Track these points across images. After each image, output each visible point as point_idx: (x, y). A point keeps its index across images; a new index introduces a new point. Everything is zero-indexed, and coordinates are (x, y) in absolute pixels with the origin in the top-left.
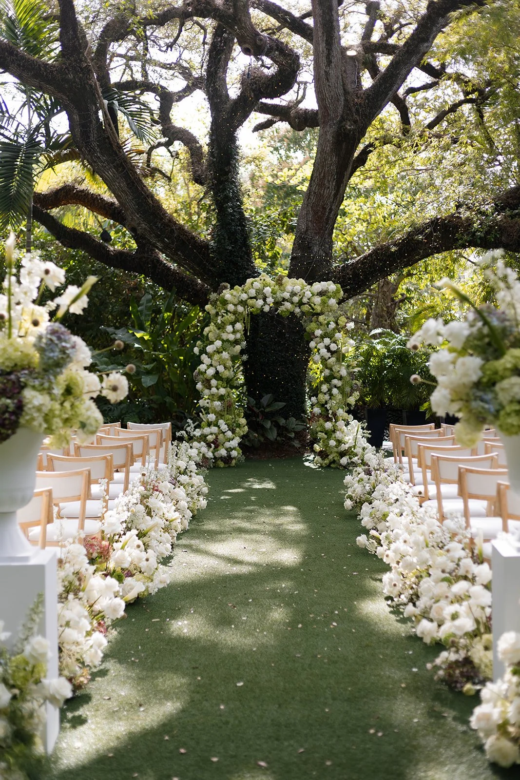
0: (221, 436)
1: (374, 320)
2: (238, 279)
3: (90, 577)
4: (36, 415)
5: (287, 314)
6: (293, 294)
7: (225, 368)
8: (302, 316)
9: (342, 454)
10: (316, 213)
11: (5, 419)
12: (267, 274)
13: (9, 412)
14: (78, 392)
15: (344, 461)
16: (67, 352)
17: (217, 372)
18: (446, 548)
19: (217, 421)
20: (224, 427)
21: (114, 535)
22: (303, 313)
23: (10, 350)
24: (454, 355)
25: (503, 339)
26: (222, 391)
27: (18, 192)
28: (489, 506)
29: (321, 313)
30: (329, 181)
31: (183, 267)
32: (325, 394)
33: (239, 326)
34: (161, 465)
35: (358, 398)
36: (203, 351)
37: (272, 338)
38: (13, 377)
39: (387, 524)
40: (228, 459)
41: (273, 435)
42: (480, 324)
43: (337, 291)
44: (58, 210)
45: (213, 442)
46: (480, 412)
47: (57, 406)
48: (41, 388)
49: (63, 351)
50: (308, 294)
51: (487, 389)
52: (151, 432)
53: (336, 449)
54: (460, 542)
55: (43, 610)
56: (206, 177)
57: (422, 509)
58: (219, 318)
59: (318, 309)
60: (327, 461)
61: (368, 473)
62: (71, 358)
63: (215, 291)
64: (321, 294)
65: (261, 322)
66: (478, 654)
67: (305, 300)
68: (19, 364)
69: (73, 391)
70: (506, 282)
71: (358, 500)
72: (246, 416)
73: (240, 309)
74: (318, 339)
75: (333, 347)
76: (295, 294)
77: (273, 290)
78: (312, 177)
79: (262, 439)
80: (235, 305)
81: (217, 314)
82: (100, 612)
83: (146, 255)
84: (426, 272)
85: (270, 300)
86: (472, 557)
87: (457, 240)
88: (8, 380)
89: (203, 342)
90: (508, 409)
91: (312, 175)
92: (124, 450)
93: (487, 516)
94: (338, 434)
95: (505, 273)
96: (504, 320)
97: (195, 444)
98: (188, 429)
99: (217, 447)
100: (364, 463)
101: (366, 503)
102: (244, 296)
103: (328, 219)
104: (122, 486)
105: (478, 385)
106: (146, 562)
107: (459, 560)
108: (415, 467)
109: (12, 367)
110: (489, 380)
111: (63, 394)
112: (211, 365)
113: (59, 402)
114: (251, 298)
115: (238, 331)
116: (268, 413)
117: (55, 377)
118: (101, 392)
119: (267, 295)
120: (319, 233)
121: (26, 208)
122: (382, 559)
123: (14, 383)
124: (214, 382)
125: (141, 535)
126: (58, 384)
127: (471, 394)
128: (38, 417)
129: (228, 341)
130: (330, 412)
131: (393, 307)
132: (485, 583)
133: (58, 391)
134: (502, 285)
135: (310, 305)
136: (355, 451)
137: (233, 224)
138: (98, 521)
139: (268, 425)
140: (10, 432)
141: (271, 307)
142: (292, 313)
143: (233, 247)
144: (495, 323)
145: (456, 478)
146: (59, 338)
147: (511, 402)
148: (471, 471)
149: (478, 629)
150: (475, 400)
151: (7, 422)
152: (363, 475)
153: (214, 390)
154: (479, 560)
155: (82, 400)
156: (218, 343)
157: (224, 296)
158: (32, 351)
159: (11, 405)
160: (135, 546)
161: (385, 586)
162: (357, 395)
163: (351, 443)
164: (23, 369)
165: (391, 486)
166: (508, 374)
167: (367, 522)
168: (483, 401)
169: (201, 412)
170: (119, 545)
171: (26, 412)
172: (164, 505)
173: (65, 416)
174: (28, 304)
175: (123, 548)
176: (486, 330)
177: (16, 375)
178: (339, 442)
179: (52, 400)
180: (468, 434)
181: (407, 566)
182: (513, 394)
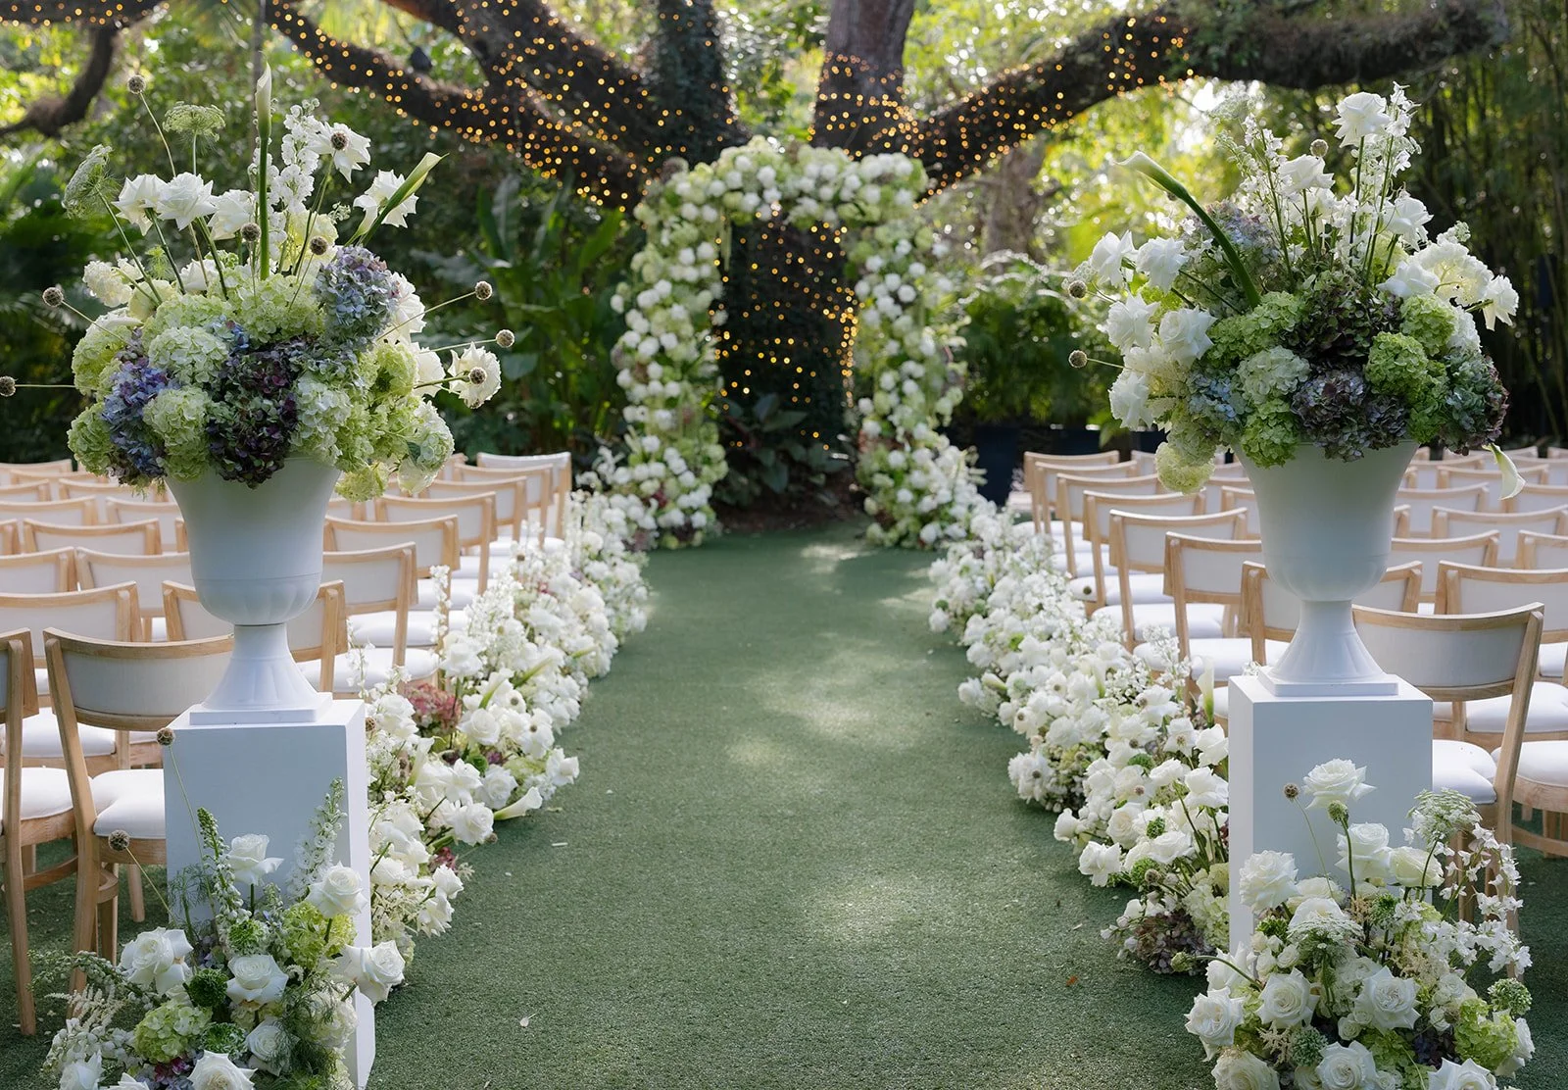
0: (671, 484)
1: (992, 235)
2: (704, 149)
3: (423, 762)
4: (321, 430)
5: (808, 224)
6: (821, 182)
7: (680, 339)
8: (838, 229)
9: (925, 520)
10: (867, 6)
11: (261, 439)
12: (766, 138)
13: (269, 425)
14: (403, 385)
15: (929, 532)
16: (382, 304)
17: (662, 350)
18: (1138, 697)
19: (662, 451)
20: (677, 464)
21: (466, 680)
22: (842, 221)
23: (267, 300)
24: (1154, 305)
25: (1254, 272)
26: (674, 389)
28: (1229, 616)
29: (882, 222)
32: (889, 392)
33: (707, 250)
34: (551, 542)
35: (957, 401)
36: (631, 304)
37: (775, 276)
38: (274, 354)
39: (1020, 656)
40: (685, 532)
41: (779, 482)
42: (1208, 242)
43: (915, 176)
45: (655, 496)
46: (1207, 419)
47: (362, 412)
48: (331, 377)
49: (374, 302)
50: (853, 181)
51: (1222, 373)
52: (530, 474)
53: (911, 509)
54: (1167, 685)
55: (344, 816)
57: (1092, 625)
58: (665, 233)
59: (874, 213)
60: (893, 535)
61: (980, 553)
62: (388, 316)
63: (653, 175)
64: (880, 180)
65: (753, 242)
66: (1200, 902)
67: (846, 195)
68: (285, 327)
69: (391, 382)
70: (1263, 157)
71: (959, 612)
72: (724, 441)
73: (710, 214)
74: (873, 278)
75: (907, 293)
76: (826, 183)
77: (778, 173)
79: (757, 490)
80: (699, 206)
81: (660, 226)
82: (444, 830)
83: (506, 100)
84: (1104, 131)
85: (772, 195)
86: (1193, 715)
87: (1169, 63)
88: (265, 361)
89: (631, 284)
90: (1263, 412)
92: (478, 509)
93: (1224, 637)
94: (917, 478)
96: (1256, 234)
97: (617, 499)
98: (602, 468)
99: (662, 505)
100: (970, 535)
101: (977, 617)
102: (718, 187)
103: (892, 20)
104: (475, 584)
105: (1202, 363)
106: (530, 733)
107: (1166, 722)
108: (1078, 542)
109: (272, 335)
110: (1225, 355)
111: (373, 390)
112: (649, 334)
113: (367, 405)
114: (733, 191)
115: (705, 261)
116: (768, 434)
117: (358, 354)
118: (446, 385)
119: (766, 185)
120: (874, 50)
122: (1009, 727)
123: (277, 366)
124: (655, 369)
125: (518, 681)
126: (363, 368)
127: (1189, 383)
128: (326, 433)
129: (683, 282)
130: (900, 431)
131: (1031, 207)
132: (1214, 763)
133: (364, 383)
134: (1253, 163)
135: (857, 206)
136: (952, 512)
137: (693, 31)
138: (431, 650)
139: (769, 458)
140: (271, 465)
141: (774, 211)
142: (818, 223)
143: (692, 82)
144: (1238, 239)
145: (1161, 560)
146: (365, 277)
147: (1270, 397)
148: (1192, 544)
149: (1202, 853)
150: (1198, 394)
151: (265, 445)
152: (969, 558)
153: (655, 386)
154: (1205, 719)
155: (409, 401)
156: (664, 288)
157: (675, 185)
158: (311, 302)
159: (273, 411)
160: (508, 701)
161: (1017, 780)
162: (955, 395)
163: (944, 496)
164: (294, 339)
165: (1028, 579)
166: (1264, 341)
167: (976, 652)
168: (1213, 399)
169: (628, 432)
170: (476, 699)
171: (301, 425)
172: (561, 623)
173: (377, 434)
174: (299, 210)
175: (483, 705)
176: (1220, 255)
177: (280, 351)
178: (920, 493)
179: (353, 400)
180: (1182, 464)
181: (1061, 738)
182: (1272, 382)
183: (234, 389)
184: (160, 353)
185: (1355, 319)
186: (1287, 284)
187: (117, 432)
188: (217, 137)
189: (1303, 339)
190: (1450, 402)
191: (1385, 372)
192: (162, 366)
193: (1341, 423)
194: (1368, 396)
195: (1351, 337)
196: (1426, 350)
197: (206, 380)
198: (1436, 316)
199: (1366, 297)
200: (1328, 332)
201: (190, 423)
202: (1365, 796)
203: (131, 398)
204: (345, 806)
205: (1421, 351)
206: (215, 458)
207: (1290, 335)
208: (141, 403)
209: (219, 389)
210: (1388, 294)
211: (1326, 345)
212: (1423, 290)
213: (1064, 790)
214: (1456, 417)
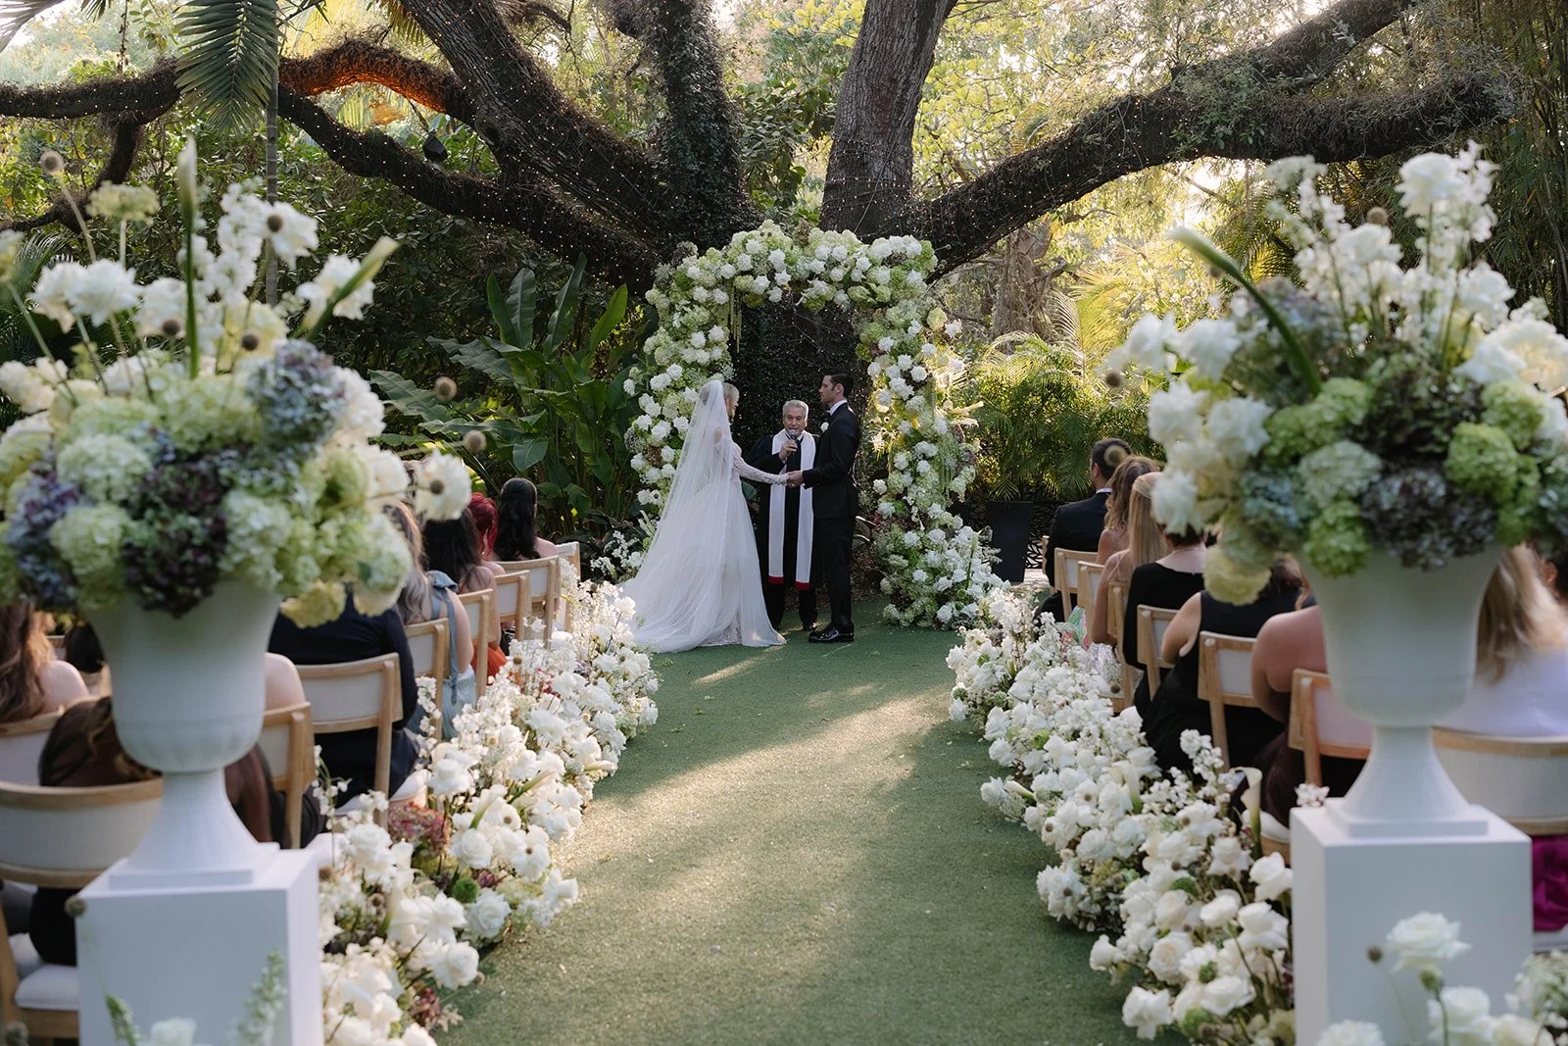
1: (1000, 314)
2: (716, 233)
3: (402, 894)
4: (255, 551)
5: (821, 305)
6: (832, 263)
8: (850, 311)
9: (941, 599)
10: (875, 90)
11: (186, 563)
12: (777, 222)
13: (194, 547)
14: (356, 496)
15: (946, 612)
16: (324, 406)
17: (674, 432)
18: (1180, 815)
21: (455, 796)
22: (853, 302)
23: (196, 404)
24: (1202, 395)
25: (1313, 357)
27: (246, 58)
29: (893, 302)
30: (902, 24)
31: (599, 210)
32: (903, 472)
33: (718, 333)
35: (972, 479)
36: (644, 388)
37: (788, 356)
38: (202, 466)
39: (1046, 756)
42: (1262, 324)
43: (924, 258)
44: (333, 95)
46: (1265, 524)
47: (306, 529)
48: (264, 491)
49: (315, 403)
50: (864, 263)
51: (1281, 472)
53: (927, 589)
54: (1209, 800)
55: (285, 992)
56: (643, 20)
58: (676, 316)
59: (885, 293)
60: (909, 615)
61: (997, 641)
62: (333, 420)
63: (666, 260)
64: (891, 261)
65: (765, 323)
67: (857, 276)
68: (216, 434)
69: (342, 493)
70: (1320, 226)
71: (979, 701)
73: (721, 296)
74: (886, 357)
75: (918, 374)
76: (836, 264)
77: (788, 255)
78: (866, 17)
80: (709, 289)
81: (672, 309)
82: (425, 972)
83: (519, 187)
85: (783, 277)
86: (1237, 835)
87: (1175, 143)
88: (192, 474)
89: (643, 368)
90: (1329, 516)
91: (867, 10)
94: (932, 557)
95: (1316, 206)
96: (1315, 315)
98: (616, 553)
100: (988, 621)
101: (998, 709)
102: (728, 270)
103: (901, 104)
105: (1257, 462)
106: (525, 855)
107: (1210, 840)
109: (202, 443)
110: (1284, 451)
111: (319, 503)
112: (662, 417)
113: (312, 521)
114: (743, 273)
115: (716, 344)
117: (300, 464)
119: (776, 267)
120: (883, 133)
121: (263, 92)
122: (1036, 836)
123: (204, 478)
124: (667, 453)
125: (515, 793)
126: (306, 478)
127: (1243, 482)
128: (262, 555)
129: (695, 364)
130: (915, 510)
131: (1039, 286)
132: (1273, 897)
133: (307, 495)
134: (1309, 234)
135: (867, 287)
136: (968, 591)
137: (703, 117)
140: (197, 592)
141: (785, 292)
142: (831, 304)
143: (702, 167)
144: (1296, 321)
146: (306, 377)
147: (1337, 499)
149: (1260, 998)
150: (1254, 495)
151: (189, 569)
152: (987, 646)
154: (1253, 840)
155: (364, 513)
156: (675, 371)
157: (686, 270)
158: (246, 406)
159: (199, 531)
160: (502, 820)
161: (1047, 895)
162: (969, 473)
163: (960, 575)
164: (226, 447)
165: (1052, 672)
166: (1327, 435)
167: (1000, 750)
168: (1270, 500)
169: (641, 516)
170: (466, 819)
171: (233, 545)
172: (564, 724)
173: (325, 552)
174: (236, 299)
175: (474, 825)
176: (1275, 338)
177: (210, 462)
178: (935, 572)
179: (293, 517)
180: (1237, 572)
181: (1093, 852)
182: (1339, 482)
183: (155, 506)
184: (71, 465)
185: (1432, 409)
186: (1351, 369)
187: (22, 557)
188: (150, 222)
189: (1373, 433)
190: (1544, 502)
191: (1469, 470)
192: (73, 481)
193: (1419, 528)
194: (1450, 497)
195: (1428, 429)
196: (1515, 444)
197: (123, 496)
198: (1524, 405)
199: (1443, 384)
200: (1402, 424)
201: (103, 547)
202: (1461, 958)
203: (38, 518)
204: (286, 982)
205: (1509, 445)
206: (133, 586)
207: (1358, 429)
208: (49, 523)
209: (138, 507)
210: (1468, 380)
211: (1400, 438)
212: (1507, 375)
213: (1097, 909)
214: (1551, 519)
